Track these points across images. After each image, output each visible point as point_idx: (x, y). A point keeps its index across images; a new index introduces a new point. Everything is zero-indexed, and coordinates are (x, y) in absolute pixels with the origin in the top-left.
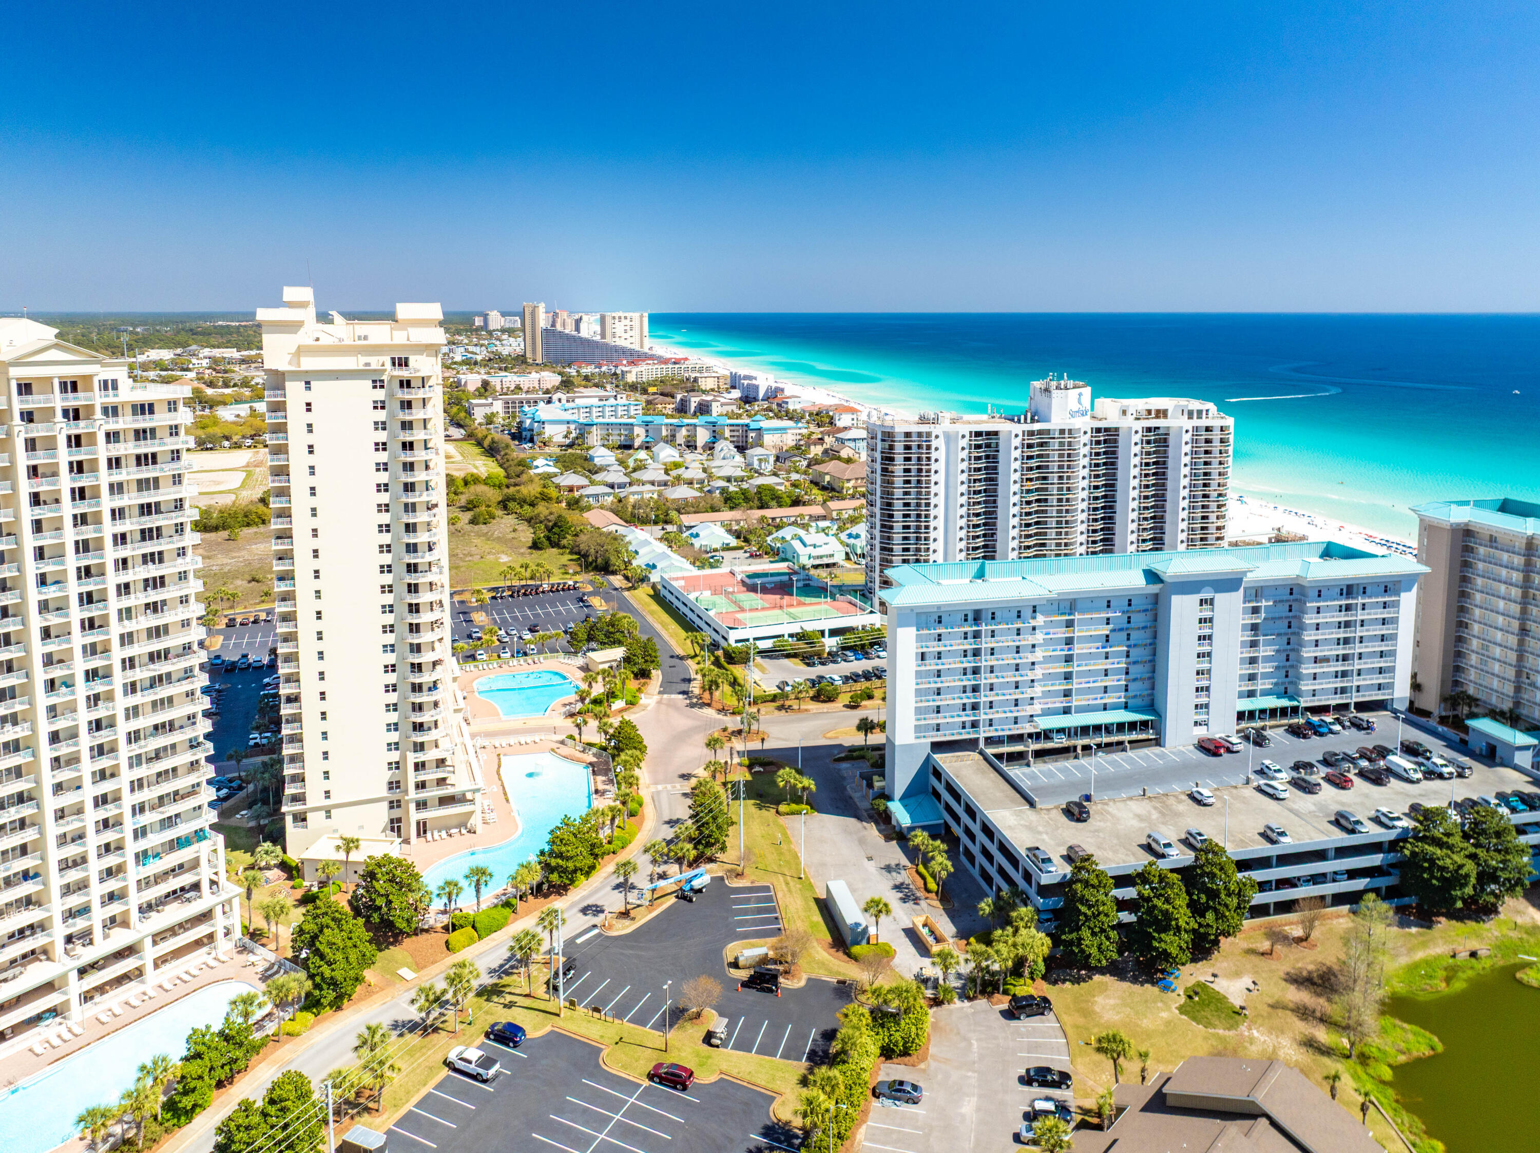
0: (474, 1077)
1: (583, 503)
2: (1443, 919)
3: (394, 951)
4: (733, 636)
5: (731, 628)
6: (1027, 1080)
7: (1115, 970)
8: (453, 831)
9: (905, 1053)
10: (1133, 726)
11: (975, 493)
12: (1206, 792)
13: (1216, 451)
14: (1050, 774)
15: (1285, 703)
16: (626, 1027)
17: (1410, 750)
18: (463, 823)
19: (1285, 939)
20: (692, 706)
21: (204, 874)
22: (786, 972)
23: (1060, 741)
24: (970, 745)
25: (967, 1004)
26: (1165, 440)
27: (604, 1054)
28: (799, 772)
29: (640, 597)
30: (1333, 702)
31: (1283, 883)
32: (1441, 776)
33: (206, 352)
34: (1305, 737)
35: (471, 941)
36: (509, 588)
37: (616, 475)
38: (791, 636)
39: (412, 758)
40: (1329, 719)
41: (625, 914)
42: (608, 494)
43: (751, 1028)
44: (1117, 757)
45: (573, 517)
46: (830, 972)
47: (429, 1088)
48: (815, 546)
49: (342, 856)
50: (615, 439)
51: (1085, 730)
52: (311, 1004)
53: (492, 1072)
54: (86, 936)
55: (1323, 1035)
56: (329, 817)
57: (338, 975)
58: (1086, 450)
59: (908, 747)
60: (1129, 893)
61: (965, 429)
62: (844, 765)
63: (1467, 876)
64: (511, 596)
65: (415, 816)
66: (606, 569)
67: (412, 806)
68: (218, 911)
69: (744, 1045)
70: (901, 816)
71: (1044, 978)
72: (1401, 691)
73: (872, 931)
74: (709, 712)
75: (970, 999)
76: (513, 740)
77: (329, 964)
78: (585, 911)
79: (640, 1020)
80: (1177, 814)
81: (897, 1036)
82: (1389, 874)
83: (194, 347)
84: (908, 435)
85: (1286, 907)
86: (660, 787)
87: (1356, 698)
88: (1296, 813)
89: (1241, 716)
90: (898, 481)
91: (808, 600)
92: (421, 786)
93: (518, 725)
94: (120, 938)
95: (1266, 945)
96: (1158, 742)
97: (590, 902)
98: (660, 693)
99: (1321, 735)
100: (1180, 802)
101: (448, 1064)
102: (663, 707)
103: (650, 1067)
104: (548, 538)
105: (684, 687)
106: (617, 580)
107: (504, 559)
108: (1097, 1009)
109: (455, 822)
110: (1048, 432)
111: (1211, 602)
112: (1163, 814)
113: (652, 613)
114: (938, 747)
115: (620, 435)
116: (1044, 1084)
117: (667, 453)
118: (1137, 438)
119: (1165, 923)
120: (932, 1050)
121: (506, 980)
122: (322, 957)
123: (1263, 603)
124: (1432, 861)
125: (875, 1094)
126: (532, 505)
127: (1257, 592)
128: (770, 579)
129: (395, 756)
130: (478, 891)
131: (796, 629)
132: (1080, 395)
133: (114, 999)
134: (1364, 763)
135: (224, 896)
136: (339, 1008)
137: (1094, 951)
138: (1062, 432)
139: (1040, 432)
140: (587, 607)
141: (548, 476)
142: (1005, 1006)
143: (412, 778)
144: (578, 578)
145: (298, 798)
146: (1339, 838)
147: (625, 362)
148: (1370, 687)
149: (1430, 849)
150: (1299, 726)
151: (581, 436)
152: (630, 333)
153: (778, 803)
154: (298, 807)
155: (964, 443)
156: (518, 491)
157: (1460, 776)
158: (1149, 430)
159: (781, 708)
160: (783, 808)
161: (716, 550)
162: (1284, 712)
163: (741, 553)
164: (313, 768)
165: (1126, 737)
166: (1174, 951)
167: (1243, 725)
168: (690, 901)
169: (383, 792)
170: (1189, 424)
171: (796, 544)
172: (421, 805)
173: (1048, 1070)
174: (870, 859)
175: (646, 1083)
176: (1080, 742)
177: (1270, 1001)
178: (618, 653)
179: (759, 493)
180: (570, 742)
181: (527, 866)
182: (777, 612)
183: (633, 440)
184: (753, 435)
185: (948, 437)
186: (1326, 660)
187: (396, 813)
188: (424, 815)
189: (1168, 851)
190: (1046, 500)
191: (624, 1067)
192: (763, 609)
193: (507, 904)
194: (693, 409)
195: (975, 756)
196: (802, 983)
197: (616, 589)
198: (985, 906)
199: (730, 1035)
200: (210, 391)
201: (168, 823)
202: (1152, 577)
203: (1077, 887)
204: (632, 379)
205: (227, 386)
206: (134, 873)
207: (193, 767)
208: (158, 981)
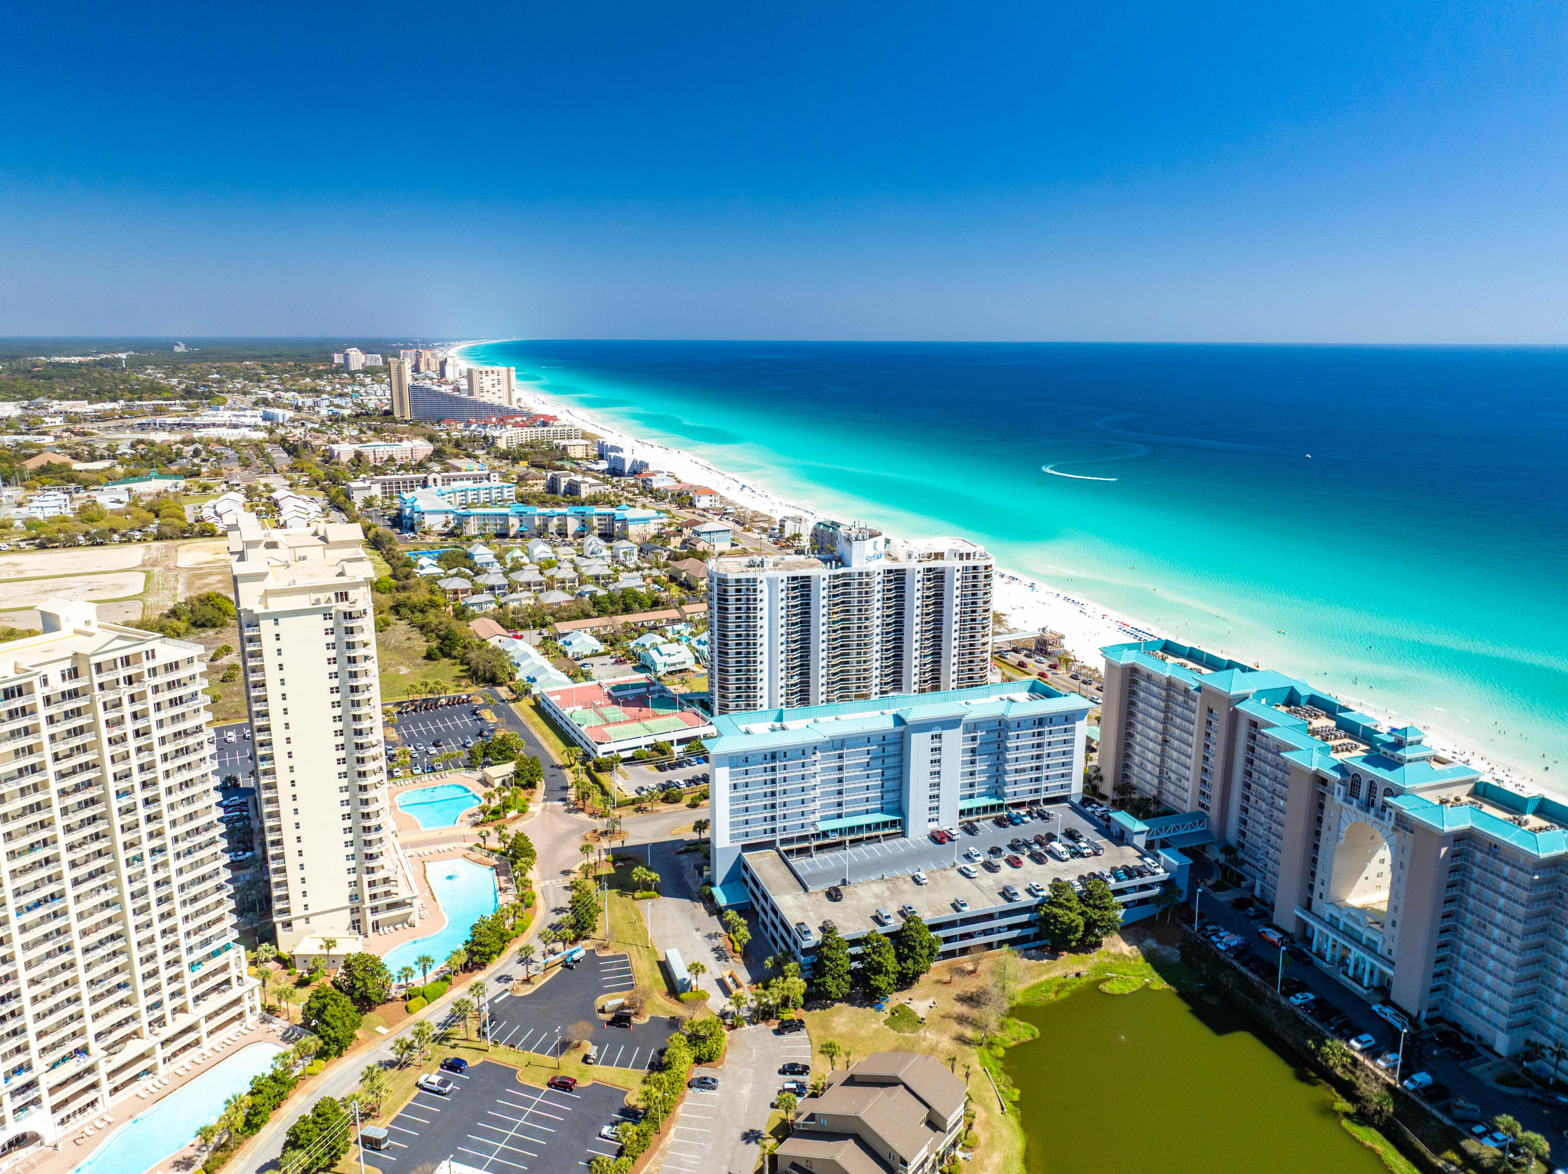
0: (438, 1093)
1: (469, 613)
2: (1065, 953)
3: (370, 1016)
4: (601, 749)
5: (599, 743)
6: (783, 1072)
7: (849, 999)
8: (399, 926)
9: (710, 1060)
10: (885, 824)
11: (793, 624)
12: (922, 875)
13: (981, 585)
14: (825, 863)
15: (994, 801)
16: (532, 1055)
17: (1071, 835)
18: (404, 920)
19: (962, 972)
20: (569, 811)
21: (233, 973)
22: (636, 1014)
23: (837, 838)
24: (770, 845)
25: (752, 1026)
26: (942, 577)
27: (519, 1073)
28: (649, 869)
29: (523, 709)
30: (1028, 800)
31: (963, 937)
32: (1083, 855)
33: (56, 405)
34: (1004, 826)
35: (423, 1005)
36: (413, 702)
37: (495, 577)
38: (647, 746)
39: (366, 878)
40: (1022, 812)
41: (527, 981)
42: (491, 602)
43: (613, 1051)
44: (873, 847)
45: (459, 629)
46: (666, 1012)
47: (409, 1101)
48: (669, 655)
49: (325, 952)
50: (491, 529)
51: (851, 830)
52: (322, 1054)
53: (448, 1089)
54: (161, 1021)
55: (969, 1033)
56: (308, 923)
57: (340, 1035)
58: (880, 587)
59: (726, 849)
60: (857, 950)
61: (784, 575)
62: (684, 857)
63: (1077, 926)
64: (415, 710)
65: (370, 918)
66: (493, 681)
67: (368, 912)
68: (246, 997)
69: (608, 1062)
70: (721, 899)
71: (803, 1007)
72: (1077, 788)
73: (694, 983)
74: (583, 816)
75: (754, 1024)
76: (433, 849)
77: (333, 1028)
78: (499, 980)
79: (541, 1050)
80: (903, 892)
81: (705, 1051)
82: (1035, 925)
83: (40, 399)
84: (738, 581)
85: (964, 951)
86: (547, 882)
87: (1044, 795)
88: (979, 887)
89: (962, 813)
90: (732, 617)
91: (661, 711)
92: (374, 897)
93: (435, 835)
94: (183, 1021)
95: (947, 978)
96: (903, 834)
97: (502, 973)
98: (544, 800)
99: (1016, 824)
100: (906, 882)
101: (418, 1085)
102: (547, 813)
103: (549, 1079)
104: (441, 650)
105: (562, 794)
106: (503, 692)
107: (404, 671)
108: (833, 1025)
109: (399, 919)
110: (849, 575)
111: (940, 737)
112: (892, 892)
113: (534, 724)
114: (746, 848)
115: (496, 525)
116: (793, 1073)
117: (541, 549)
118: (919, 577)
119: (878, 969)
120: (727, 1057)
121: (450, 1030)
122: (328, 1024)
123: (979, 734)
124: (1055, 916)
125: (690, 1086)
126: (422, 611)
127: (975, 726)
128: (630, 692)
129: (353, 877)
130: (425, 972)
131: (650, 741)
132: (875, 543)
133: (184, 1059)
134: (1036, 847)
135: (248, 987)
136: (340, 1056)
137: (834, 989)
138: (860, 574)
139: (844, 575)
140: (480, 719)
141: (433, 579)
142: (776, 1027)
143: (367, 892)
144: (471, 690)
145: (286, 911)
146: (1004, 905)
147: (494, 420)
148: (1054, 788)
149: (1055, 910)
150: (1002, 818)
151: (459, 526)
152: (497, 387)
153: (634, 891)
154: (285, 918)
155: (783, 586)
156: (409, 598)
157: (1096, 854)
158: (929, 570)
159: (638, 810)
160: (638, 894)
161: (586, 657)
162: (993, 808)
163: (606, 659)
164: (294, 890)
165: (880, 833)
166: (883, 986)
167: (965, 819)
168: (572, 968)
169: (346, 903)
170: (959, 564)
171: (653, 653)
172: (375, 910)
173: (796, 1065)
174: (698, 930)
175: (547, 1089)
176: (848, 838)
177: (942, 1013)
178: (509, 768)
179: (623, 596)
180: (478, 849)
181: (457, 953)
182: (636, 725)
183: (508, 529)
184: (619, 525)
185: (771, 582)
186: (1024, 770)
187: (356, 916)
188: (378, 917)
189: (886, 922)
190: (849, 628)
191: (532, 1080)
192: (625, 722)
193: (445, 979)
194: (563, 489)
195: (773, 852)
196: (647, 1020)
197: (503, 701)
198: (769, 963)
199: (599, 1056)
200: (77, 466)
201: (207, 942)
202: (899, 720)
203: (825, 949)
204: (502, 445)
205: (93, 458)
206: (189, 978)
207: (220, 903)
208: (210, 1046)
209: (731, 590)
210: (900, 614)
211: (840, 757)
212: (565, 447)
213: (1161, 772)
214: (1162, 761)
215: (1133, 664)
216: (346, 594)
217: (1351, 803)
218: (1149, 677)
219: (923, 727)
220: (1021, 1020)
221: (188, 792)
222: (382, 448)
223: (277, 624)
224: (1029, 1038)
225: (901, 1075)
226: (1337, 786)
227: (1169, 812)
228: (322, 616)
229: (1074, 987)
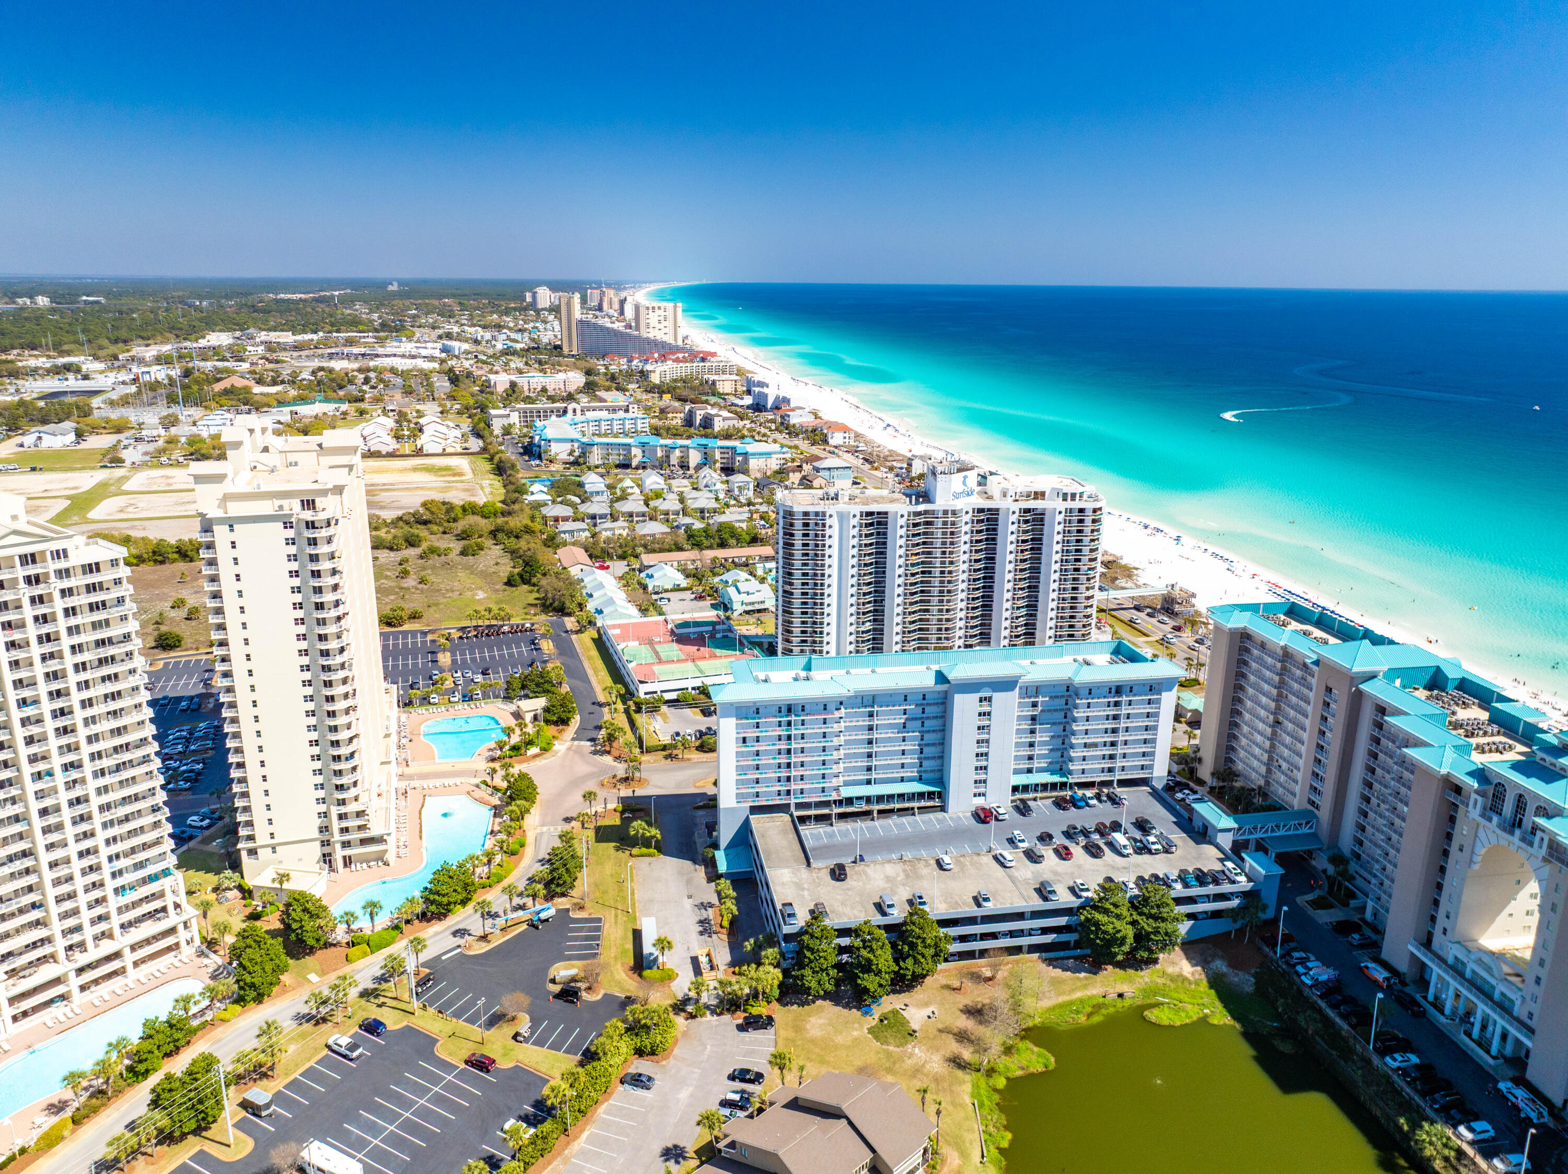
0: (345, 1056)
1: (558, 540)
2: (1110, 967)
3: (309, 960)
4: (643, 689)
5: (641, 682)
6: (732, 1078)
7: (834, 997)
8: (372, 863)
9: (653, 1053)
10: (921, 795)
11: (865, 565)
12: (947, 859)
13: (1087, 530)
14: (845, 834)
15: (1056, 779)
16: (461, 1025)
17: (1143, 826)
18: (380, 858)
19: (976, 977)
20: (595, 753)
21: (169, 900)
22: (589, 988)
23: (864, 807)
24: (784, 808)
25: (715, 1017)
26: (1042, 520)
27: (439, 1044)
28: (649, 824)
29: (584, 643)
30: (1098, 780)
31: (984, 937)
32: (1150, 852)
34: (1064, 809)
35: (365, 955)
36: (476, 627)
37: (598, 506)
38: (693, 689)
39: (335, 811)
40: (1089, 793)
41: (484, 938)
42: (584, 530)
43: (550, 1029)
44: (905, 820)
45: (544, 556)
46: (622, 989)
47: (312, 1063)
48: (748, 593)
49: (277, 885)
50: (614, 459)
51: (880, 799)
52: (240, 1000)
53: (355, 1054)
54: (82, 945)
55: (967, 1054)
56: (274, 852)
57: (257, 981)
58: (967, 528)
59: (733, 809)
60: (845, 941)
61: (857, 509)
62: (701, 813)
63: (1124, 938)
64: (476, 636)
65: (339, 853)
66: (562, 611)
67: (338, 846)
68: (181, 927)
69: (540, 1043)
70: (722, 864)
71: (778, 1000)
72: (1160, 770)
73: (660, 960)
74: (608, 759)
75: (718, 1015)
76: (438, 782)
77: (250, 973)
78: (455, 934)
79: (471, 1021)
80: (920, 877)
81: (647, 1042)
82: (1076, 931)
83: (252, 330)
84: (806, 514)
85: (983, 953)
86: (545, 829)
87: (1118, 776)
88: (1013, 880)
89: (1015, 789)
90: (798, 554)
91: (718, 652)
92: (344, 830)
93: (447, 768)
94: (107, 947)
95: (956, 984)
96: (943, 809)
97: (461, 926)
98: (573, 739)
99: (1080, 808)
100: (927, 865)
101: (328, 1047)
102: (571, 753)
103: (466, 1057)
104: (521, 576)
105: (593, 734)
106: (570, 623)
107: (481, 595)
108: (808, 1027)
109: (374, 856)
110: (933, 512)
111: (989, 699)
112: (907, 876)
113: (590, 658)
114: (755, 810)
115: (619, 455)
116: (743, 1080)
117: (653, 480)
118: (1014, 518)
119: (867, 967)
120: (676, 1051)
121: (384, 986)
122: (245, 968)
123: (1040, 699)
124: (1097, 924)
125: (622, 1082)
126: (517, 537)
127: (1036, 689)
128: (692, 630)
129: (323, 808)
130: (372, 918)
131: (697, 683)
132: (965, 477)
133: (104, 989)
134: (1095, 837)
135: (184, 917)
136: (260, 1002)
137: (813, 984)
138: (945, 512)
139: (926, 512)
140: (536, 649)
141: (538, 506)
142: (740, 1021)
143: (336, 825)
144: (536, 619)
145: (251, 838)
146: (1037, 903)
147: (656, 355)
148: (1133, 768)
149: (1098, 916)
150: (1063, 799)
151: (583, 454)
152: (664, 323)
153: (633, 847)
154: (250, 845)
155: (855, 521)
156: (507, 523)
157: (1167, 851)
158: (1027, 511)
159: (669, 757)
160: (635, 851)
161: (666, 591)
162: (1054, 786)
163: (688, 595)
164: (259, 816)
165: (915, 804)
166: (872, 987)
167: (1019, 796)
168: (537, 928)
169: (316, 834)
170: (1061, 505)
171: (732, 591)
172: (346, 844)
173: (748, 1071)
174: (690, 897)
175: (463, 1066)
176: (876, 807)
177: (940, 1026)
178: (540, 703)
179: (719, 531)
180: (483, 787)
181: (411, 901)
182: (689, 665)
183: (630, 459)
184: (740, 458)
185: (842, 517)
186: (1095, 745)
187: (327, 850)
188: (348, 852)
189: (889, 911)
190: (930, 572)
191: (450, 1054)
192: (679, 661)
193: (396, 927)
194: (698, 422)
195: (786, 817)
196: (599, 997)
197: (567, 632)
198: (749, 945)
199: (532, 1034)
200: (257, 389)
201: (140, 866)
202: (941, 677)
203: (806, 938)
204: (655, 379)
205: (274, 383)
206: (114, 902)
207: (157, 825)
208: (136, 977)
209: (798, 524)
210: (991, 559)
211: (871, 715)
212: (714, 383)
213: (1271, 758)
214: (1273, 746)
215: (1245, 628)
216: (313, 501)
217: (1490, 820)
218: (1263, 646)
219: (969, 687)
220: (1036, 1045)
221: (113, 706)
222: (536, 380)
223: (232, 530)
224: (1040, 1068)
225: (845, 1107)
226: (1474, 796)
227: (1275, 807)
228: (281, 525)
229: (1112, 1010)
